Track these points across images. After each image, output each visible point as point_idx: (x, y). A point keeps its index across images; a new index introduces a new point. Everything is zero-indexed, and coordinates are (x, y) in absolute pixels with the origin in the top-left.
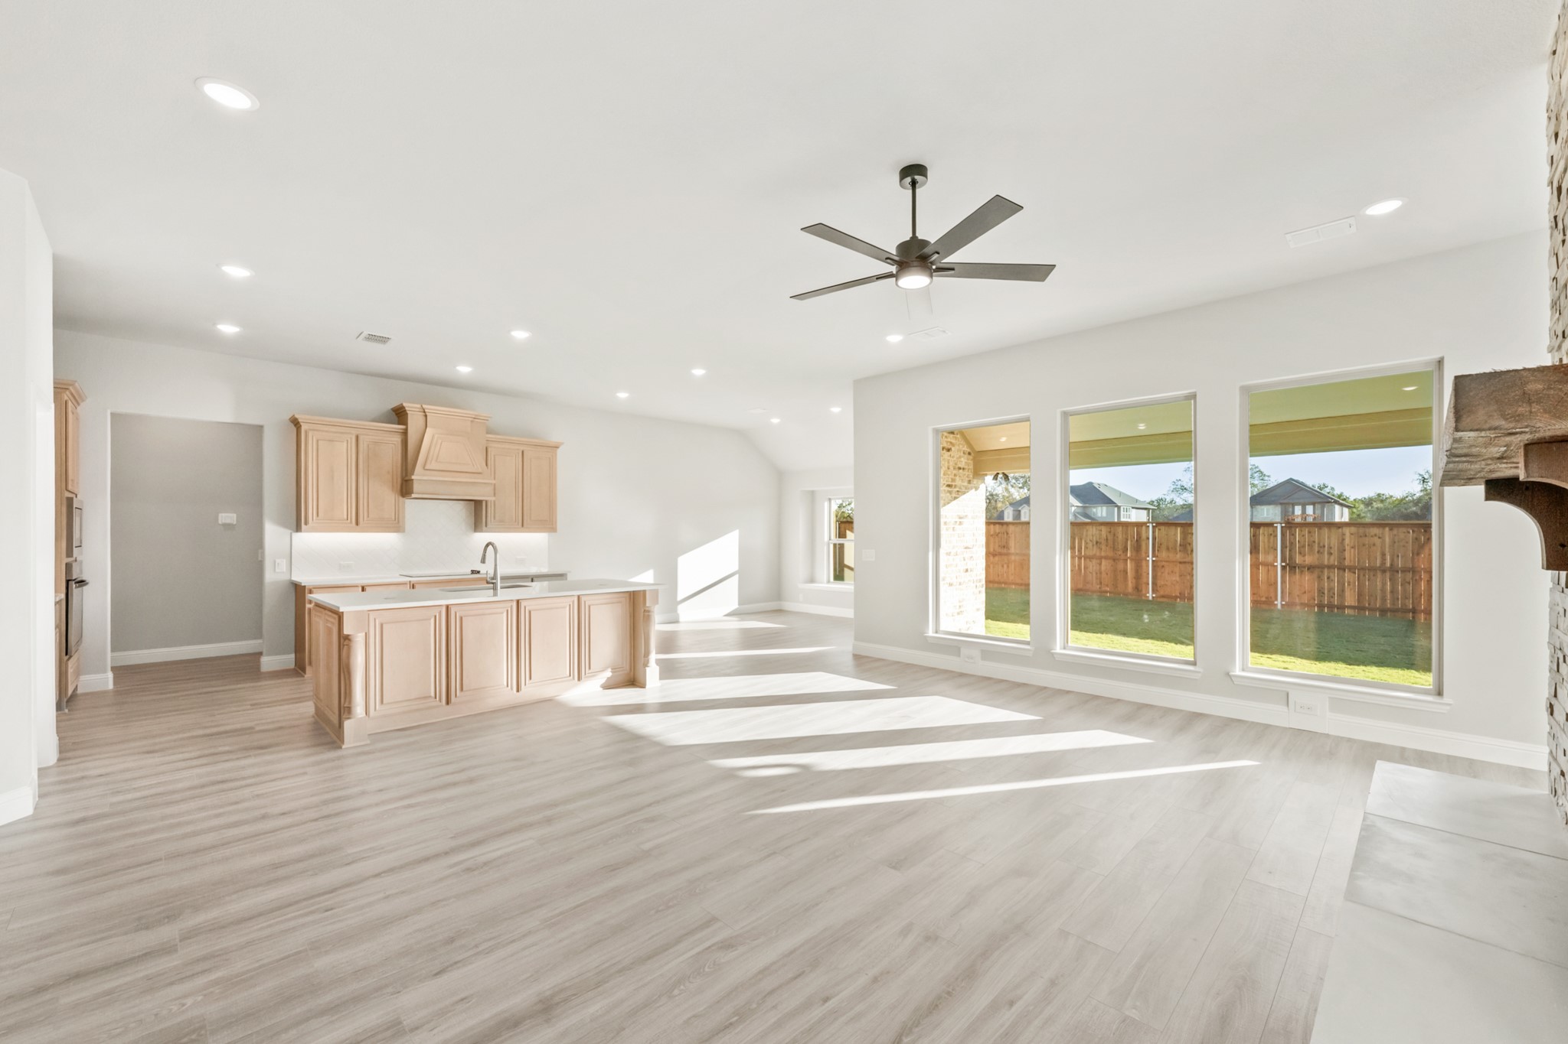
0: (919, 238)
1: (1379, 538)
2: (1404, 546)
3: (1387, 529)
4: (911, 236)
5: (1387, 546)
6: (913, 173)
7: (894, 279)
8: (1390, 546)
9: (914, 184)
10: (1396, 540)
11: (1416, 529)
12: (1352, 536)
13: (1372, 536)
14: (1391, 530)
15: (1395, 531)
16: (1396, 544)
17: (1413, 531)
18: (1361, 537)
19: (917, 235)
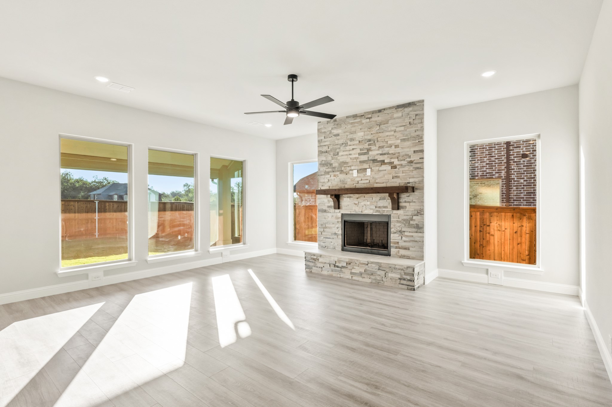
0: (295, 100)
1: (74, 206)
2: (82, 209)
3: (76, 202)
4: (292, 99)
5: (76, 210)
6: (293, 77)
7: (286, 113)
8: (77, 210)
9: (293, 81)
10: (80, 207)
11: (87, 203)
12: (63, 206)
13: (71, 206)
14: (78, 203)
15: (79, 203)
16: (80, 209)
17: (86, 203)
18: (66, 206)
19: (294, 99)
